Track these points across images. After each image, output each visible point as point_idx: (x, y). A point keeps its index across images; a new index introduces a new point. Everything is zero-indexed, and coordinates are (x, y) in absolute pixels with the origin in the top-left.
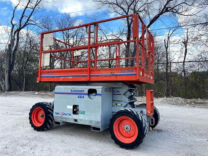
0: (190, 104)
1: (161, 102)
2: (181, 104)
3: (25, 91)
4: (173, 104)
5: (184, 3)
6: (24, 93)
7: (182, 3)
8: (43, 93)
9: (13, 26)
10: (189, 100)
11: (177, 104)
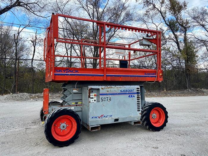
0: (34, 98)
1: (5, 99)
2: (26, 99)
4: (18, 100)
5: (36, 3)
7: (34, 3)
10: (34, 95)
11: (22, 99)
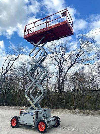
3: (5, 106)
6: (4, 107)
8: (13, 107)
9: (3, 70)
